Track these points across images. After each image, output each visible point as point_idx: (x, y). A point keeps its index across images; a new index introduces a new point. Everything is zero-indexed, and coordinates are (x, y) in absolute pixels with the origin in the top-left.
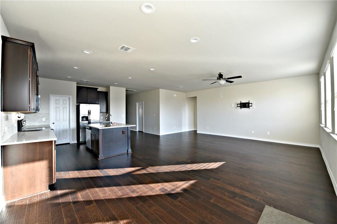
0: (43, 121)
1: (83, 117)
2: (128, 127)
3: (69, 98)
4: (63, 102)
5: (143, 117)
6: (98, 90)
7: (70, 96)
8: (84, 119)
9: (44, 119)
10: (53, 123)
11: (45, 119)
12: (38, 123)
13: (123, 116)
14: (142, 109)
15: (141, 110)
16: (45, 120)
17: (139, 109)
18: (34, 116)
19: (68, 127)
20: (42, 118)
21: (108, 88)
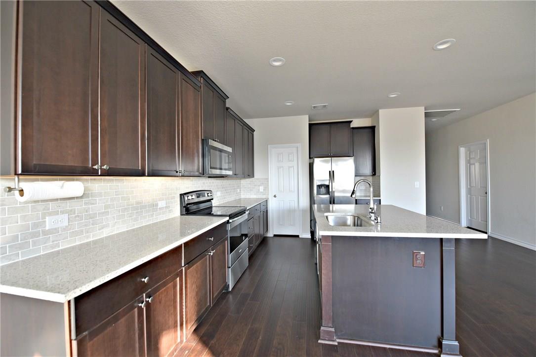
0: (261, 192)
1: (319, 186)
2: (441, 239)
3: (297, 148)
4: (289, 156)
5: (486, 187)
6: (353, 125)
7: (298, 144)
8: (323, 190)
9: (261, 189)
10: (275, 196)
11: (263, 189)
12: (255, 194)
13: (417, 184)
14: (483, 163)
15: (476, 168)
16: (262, 191)
17: (469, 163)
18: (250, 184)
19: (296, 205)
20: (259, 186)
21: (375, 114)
